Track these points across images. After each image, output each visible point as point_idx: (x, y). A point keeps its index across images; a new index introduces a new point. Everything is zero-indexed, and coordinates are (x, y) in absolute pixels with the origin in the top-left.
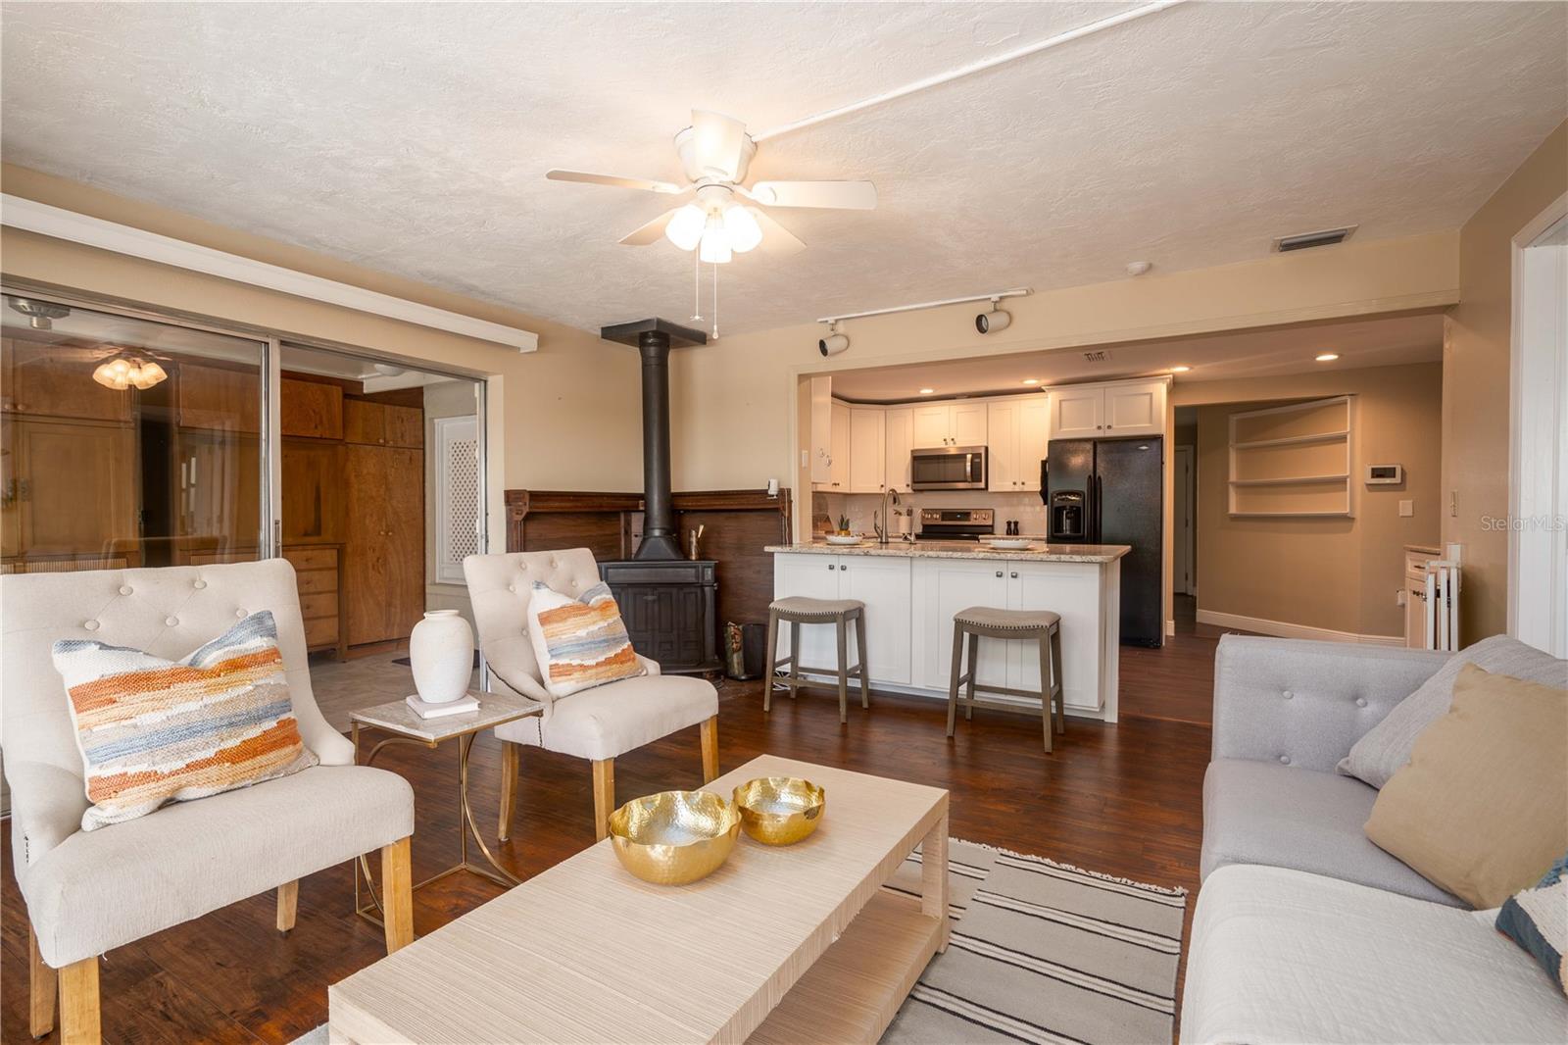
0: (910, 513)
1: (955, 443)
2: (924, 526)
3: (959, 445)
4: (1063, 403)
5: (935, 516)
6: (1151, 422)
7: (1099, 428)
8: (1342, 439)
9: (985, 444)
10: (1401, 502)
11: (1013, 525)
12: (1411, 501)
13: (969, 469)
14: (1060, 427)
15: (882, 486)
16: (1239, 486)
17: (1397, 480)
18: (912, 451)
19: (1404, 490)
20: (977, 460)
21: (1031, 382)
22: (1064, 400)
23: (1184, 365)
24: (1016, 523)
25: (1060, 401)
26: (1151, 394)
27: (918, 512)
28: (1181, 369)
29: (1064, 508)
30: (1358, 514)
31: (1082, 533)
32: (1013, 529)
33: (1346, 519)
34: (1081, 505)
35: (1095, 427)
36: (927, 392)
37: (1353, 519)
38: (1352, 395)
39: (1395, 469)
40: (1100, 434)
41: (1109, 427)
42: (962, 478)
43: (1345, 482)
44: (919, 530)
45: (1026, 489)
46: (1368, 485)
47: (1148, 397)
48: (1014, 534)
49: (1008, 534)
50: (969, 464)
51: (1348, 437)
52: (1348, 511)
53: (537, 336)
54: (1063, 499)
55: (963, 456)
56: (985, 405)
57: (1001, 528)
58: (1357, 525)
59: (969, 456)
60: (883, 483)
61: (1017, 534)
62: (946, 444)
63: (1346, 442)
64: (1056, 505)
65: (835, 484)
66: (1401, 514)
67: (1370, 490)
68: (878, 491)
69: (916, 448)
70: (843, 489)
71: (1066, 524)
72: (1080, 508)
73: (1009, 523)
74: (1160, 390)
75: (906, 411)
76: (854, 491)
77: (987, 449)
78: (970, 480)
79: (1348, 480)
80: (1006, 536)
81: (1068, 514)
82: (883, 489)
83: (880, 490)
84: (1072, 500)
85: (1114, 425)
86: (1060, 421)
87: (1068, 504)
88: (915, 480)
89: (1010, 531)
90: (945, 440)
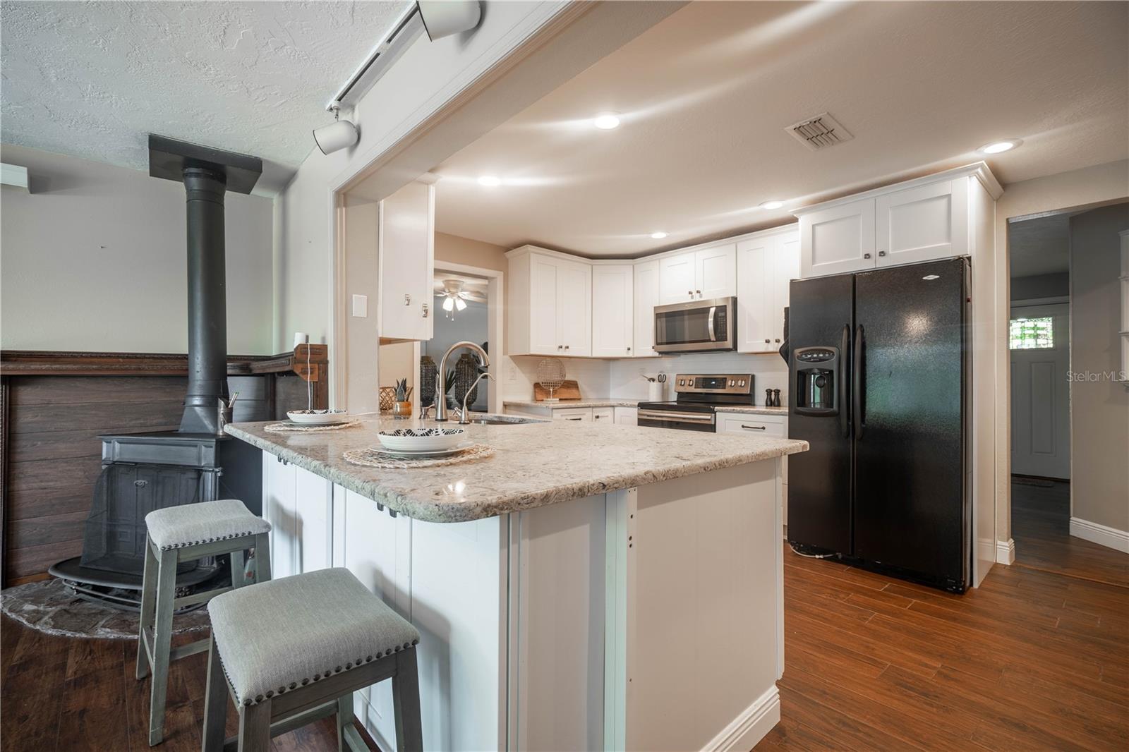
0: (661, 379)
1: (701, 296)
2: (680, 394)
3: (704, 297)
4: (818, 228)
5: (690, 383)
7: (867, 256)
9: (734, 295)
11: (773, 394)
13: (711, 326)
15: (629, 348)
18: (656, 308)
20: (721, 314)
21: (774, 207)
22: (819, 224)
23: (1006, 140)
24: (777, 392)
25: (814, 226)
26: (949, 196)
28: (999, 149)
29: (810, 372)
31: (835, 407)
32: (774, 400)
34: (834, 368)
35: (861, 256)
36: (659, 237)
40: (864, 266)
41: (882, 254)
42: (703, 337)
44: (672, 398)
45: (775, 347)
47: (944, 202)
48: (774, 406)
49: (767, 405)
50: (711, 320)
53: (25, 169)
54: (809, 360)
55: (707, 311)
56: (733, 246)
57: (761, 397)
59: (712, 310)
60: (629, 346)
61: (778, 405)
62: (692, 297)
64: (801, 368)
65: (562, 347)
68: (624, 355)
69: (659, 304)
71: (815, 394)
72: (833, 371)
73: (770, 391)
75: (653, 263)
77: (735, 300)
78: (713, 338)
80: (766, 409)
81: (820, 382)
82: (631, 352)
83: (627, 353)
84: (821, 360)
85: (890, 250)
86: (813, 254)
87: (816, 366)
88: (659, 341)
89: (769, 403)
90: (690, 293)
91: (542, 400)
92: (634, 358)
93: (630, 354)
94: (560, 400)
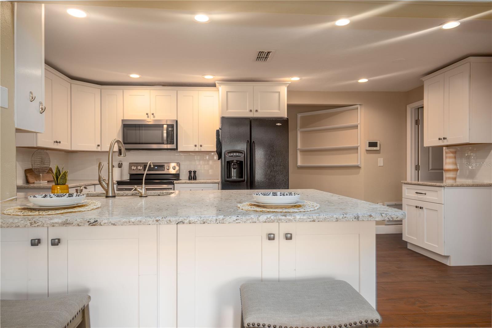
0: (120, 166)
1: (154, 117)
2: (131, 175)
3: (156, 118)
4: (229, 94)
5: (139, 168)
6: (279, 109)
7: (251, 111)
8: (356, 127)
9: (176, 119)
10: (379, 159)
11: (192, 173)
12: (383, 159)
13: (165, 135)
14: (227, 109)
15: (99, 146)
16: (302, 151)
17: (378, 148)
18: (123, 121)
19: (380, 153)
20: (171, 130)
21: (209, 78)
22: (229, 92)
23: (297, 76)
24: (195, 172)
25: (227, 92)
26: (279, 92)
27: (126, 166)
28: (295, 79)
29: (232, 161)
30: (362, 166)
31: (244, 178)
32: (193, 176)
33: (358, 167)
34: (243, 160)
35: (248, 110)
36: (135, 76)
37: (360, 167)
38: (360, 105)
39: (377, 143)
40: (250, 115)
41: (256, 111)
42: (161, 141)
43: (357, 149)
44: (126, 178)
45: (203, 149)
46: (367, 150)
47: (277, 94)
48: (194, 179)
49: (189, 179)
50: (165, 132)
51: (359, 126)
52: (359, 164)
54: (232, 156)
55: (162, 126)
56: (175, 92)
57: (184, 175)
58: (362, 171)
59: (165, 126)
60: (99, 144)
61: (196, 179)
62: (148, 117)
63: (358, 128)
64: (227, 160)
65: (57, 142)
66: (379, 165)
67: (367, 153)
68: (95, 149)
69: (125, 118)
70: (65, 146)
71: (234, 172)
72: (242, 162)
73: (190, 172)
74: (284, 91)
75: (118, 91)
76: (74, 149)
77: (177, 121)
78: (165, 142)
79: (359, 148)
80: (188, 181)
81: (235, 166)
82: (99, 148)
83: (97, 148)
84: (237, 156)
85: (259, 110)
86: (226, 105)
87: (235, 159)
88: (125, 142)
89: (190, 178)
90: (147, 114)
91: (34, 183)
92: (101, 152)
93: (99, 149)
94: (48, 181)
